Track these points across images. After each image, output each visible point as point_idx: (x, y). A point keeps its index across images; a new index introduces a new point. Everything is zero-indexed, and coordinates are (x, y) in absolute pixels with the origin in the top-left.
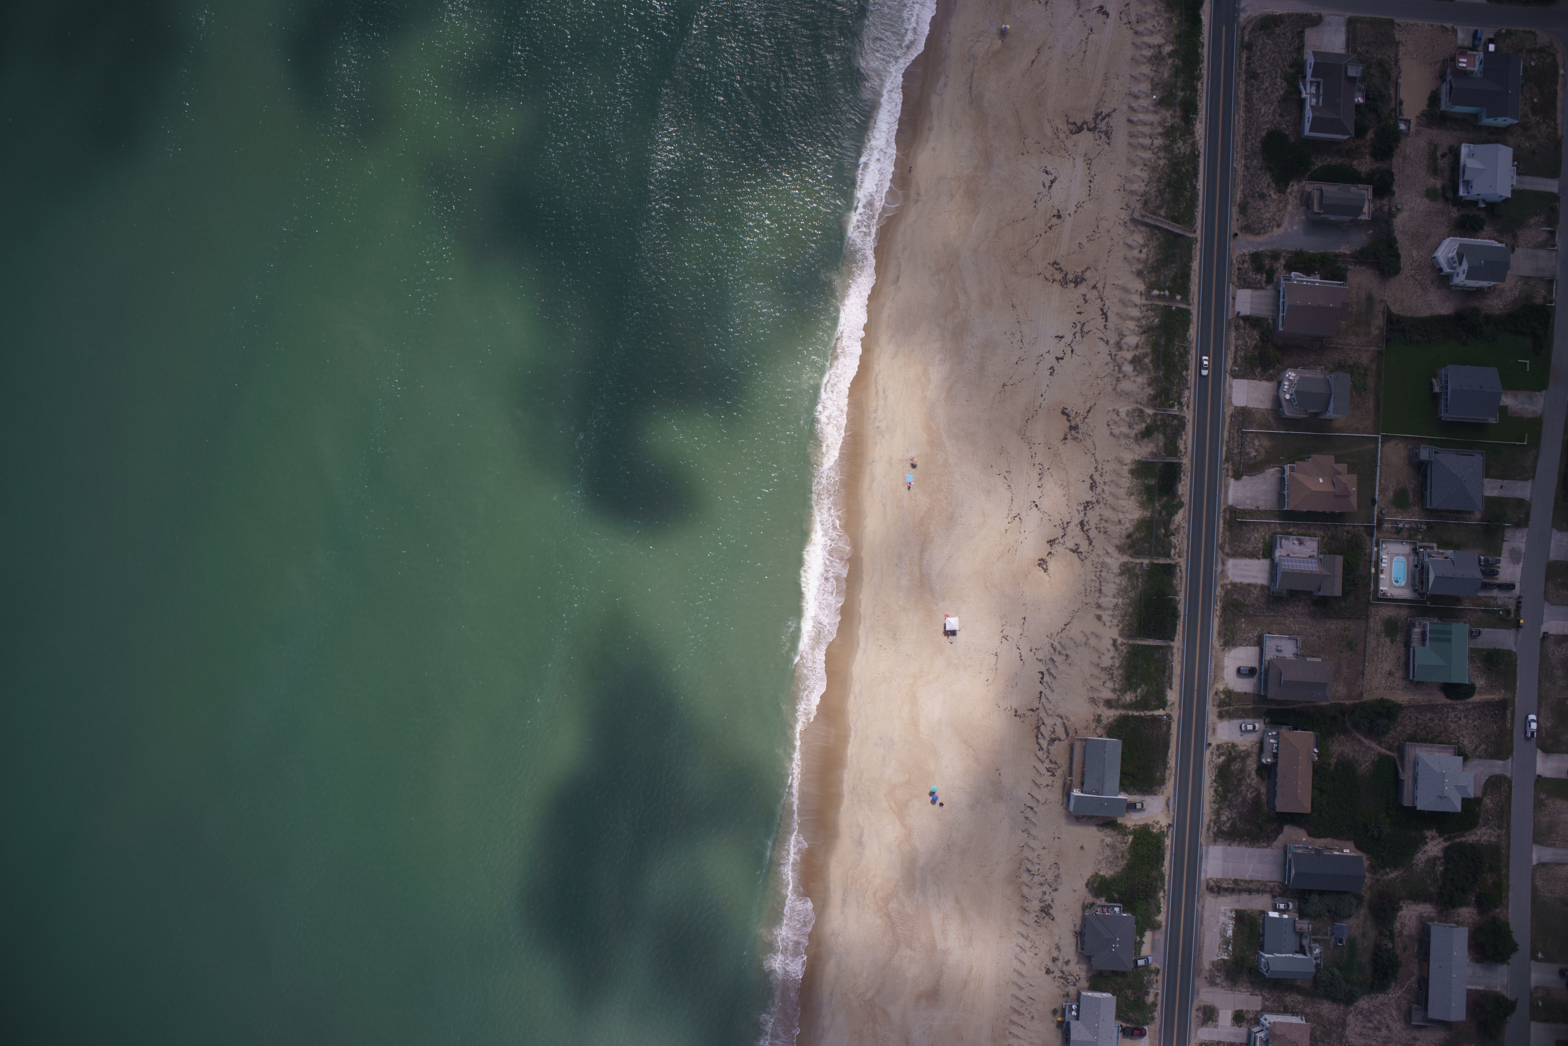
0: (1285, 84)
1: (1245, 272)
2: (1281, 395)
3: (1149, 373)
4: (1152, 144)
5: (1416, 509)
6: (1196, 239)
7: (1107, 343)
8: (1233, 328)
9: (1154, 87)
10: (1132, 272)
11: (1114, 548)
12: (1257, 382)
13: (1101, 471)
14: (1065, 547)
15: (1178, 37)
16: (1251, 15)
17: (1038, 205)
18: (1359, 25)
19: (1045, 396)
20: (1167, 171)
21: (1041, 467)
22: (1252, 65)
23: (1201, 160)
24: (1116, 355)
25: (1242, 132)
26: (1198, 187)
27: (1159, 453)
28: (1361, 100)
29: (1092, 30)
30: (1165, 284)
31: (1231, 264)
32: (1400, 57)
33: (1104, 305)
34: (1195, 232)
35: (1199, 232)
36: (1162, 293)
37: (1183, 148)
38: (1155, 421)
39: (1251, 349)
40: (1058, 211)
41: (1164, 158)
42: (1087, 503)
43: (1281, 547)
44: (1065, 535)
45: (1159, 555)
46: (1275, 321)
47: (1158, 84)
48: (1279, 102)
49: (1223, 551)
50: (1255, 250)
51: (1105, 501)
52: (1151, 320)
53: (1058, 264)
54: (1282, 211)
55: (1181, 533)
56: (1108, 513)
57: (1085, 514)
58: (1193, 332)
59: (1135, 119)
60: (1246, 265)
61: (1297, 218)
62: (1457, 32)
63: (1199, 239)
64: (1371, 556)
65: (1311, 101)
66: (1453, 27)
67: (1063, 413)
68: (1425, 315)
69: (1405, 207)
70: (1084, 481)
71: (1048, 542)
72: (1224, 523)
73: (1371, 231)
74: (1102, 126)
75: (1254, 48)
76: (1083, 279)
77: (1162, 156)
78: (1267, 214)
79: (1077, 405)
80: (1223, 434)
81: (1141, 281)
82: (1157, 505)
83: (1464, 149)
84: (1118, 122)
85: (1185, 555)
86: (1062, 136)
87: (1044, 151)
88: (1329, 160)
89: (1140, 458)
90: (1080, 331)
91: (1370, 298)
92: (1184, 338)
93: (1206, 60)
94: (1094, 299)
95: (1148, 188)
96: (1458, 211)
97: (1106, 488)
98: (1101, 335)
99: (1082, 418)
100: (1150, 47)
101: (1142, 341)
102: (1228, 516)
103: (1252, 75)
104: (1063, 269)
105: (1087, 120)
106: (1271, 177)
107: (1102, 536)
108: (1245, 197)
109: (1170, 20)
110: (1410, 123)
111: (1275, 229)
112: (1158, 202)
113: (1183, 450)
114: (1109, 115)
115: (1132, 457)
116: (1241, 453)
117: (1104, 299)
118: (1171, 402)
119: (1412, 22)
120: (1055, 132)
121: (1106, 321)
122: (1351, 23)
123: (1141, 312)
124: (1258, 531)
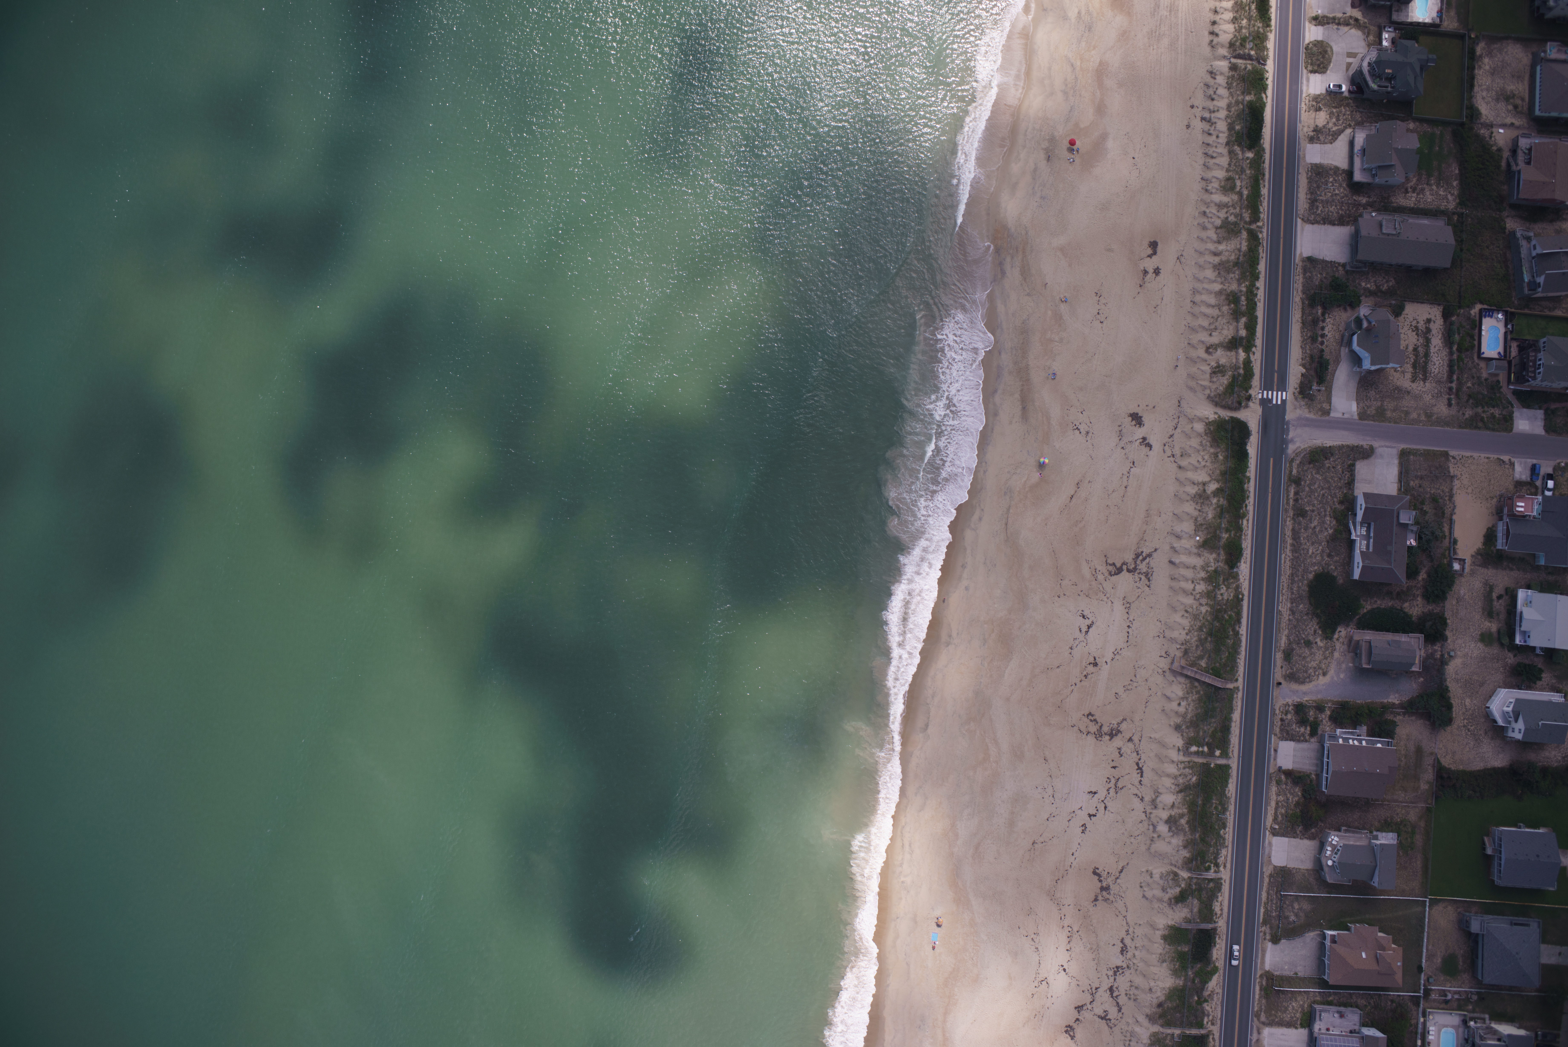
0: (1334, 522)
1: (1288, 723)
2: (1323, 860)
3: (1185, 835)
4: (1194, 590)
5: (1466, 976)
6: (1238, 688)
7: (1142, 799)
8: (1274, 783)
9: (1198, 527)
10: (1170, 725)
11: (1144, 1017)
12: (1298, 840)
13: (1132, 934)
14: (1093, 1013)
15: (1223, 474)
16: (1300, 447)
17: (1074, 652)
18: (1412, 457)
19: (1076, 855)
20: (1209, 618)
21: (1070, 930)
22: (1300, 501)
23: (1245, 603)
24: (1151, 813)
25: (1288, 572)
26: (1241, 632)
27: (1194, 919)
28: (1414, 543)
29: (1134, 462)
30: (1204, 740)
31: (1274, 714)
32: (1454, 492)
33: (1140, 759)
34: (1237, 680)
35: (1241, 680)
36: (1201, 749)
37: (1226, 594)
38: (1190, 885)
39: (1292, 807)
40: (1095, 659)
41: (1207, 604)
42: (1117, 967)
43: (1320, 1020)
44: (1093, 1001)
45: (1191, 1025)
46: (1319, 776)
47: (1201, 525)
48: (1328, 542)
49: (1258, 1020)
50: (1299, 700)
51: (1135, 967)
52: (1188, 778)
53: (1092, 715)
54: (1329, 659)
55: (1215, 999)
56: (1138, 980)
57: (1115, 980)
58: (1232, 788)
59: (1177, 561)
60: (1289, 716)
61: (1344, 666)
62: (1514, 466)
63: (1241, 688)
64: (1416, 1027)
65: (1361, 544)
66: (1510, 460)
67: (1095, 873)
68: (1478, 768)
69: (1459, 653)
70: (1114, 945)
71: (1076, 1008)
72: (1261, 990)
73: (1422, 679)
74: (1143, 567)
75: (1303, 483)
76: (1119, 732)
77: (1204, 603)
78: (1312, 663)
79: (1109, 864)
80: (1260, 895)
81: (1179, 735)
82: (1190, 973)
83: (1522, 594)
84: (1159, 563)
85: (1219, 1022)
86: (1100, 577)
87: (1081, 594)
88: (1379, 602)
89: (1173, 923)
90: (1114, 787)
91: (1419, 751)
92: (1222, 795)
93: (1252, 495)
94: (1129, 752)
95: (1188, 637)
96: (1515, 656)
97: (1137, 953)
98: (1136, 792)
99: (1113, 878)
100: (1194, 483)
101: (1178, 801)
102: (1264, 983)
103: (1300, 513)
104: (1098, 720)
105: (1127, 561)
106: (1318, 623)
107: (1131, 1003)
108: (1290, 643)
109: (1216, 455)
110: (1465, 563)
111: (1321, 677)
112: (1199, 652)
113: (1219, 912)
114: (1149, 555)
115: (1165, 922)
116: (1279, 917)
117: (1140, 752)
118: (1207, 865)
119: (1468, 454)
120: (1094, 573)
121: (1142, 776)
122: (1404, 455)
123: (1179, 769)
124: (1296, 1000)
